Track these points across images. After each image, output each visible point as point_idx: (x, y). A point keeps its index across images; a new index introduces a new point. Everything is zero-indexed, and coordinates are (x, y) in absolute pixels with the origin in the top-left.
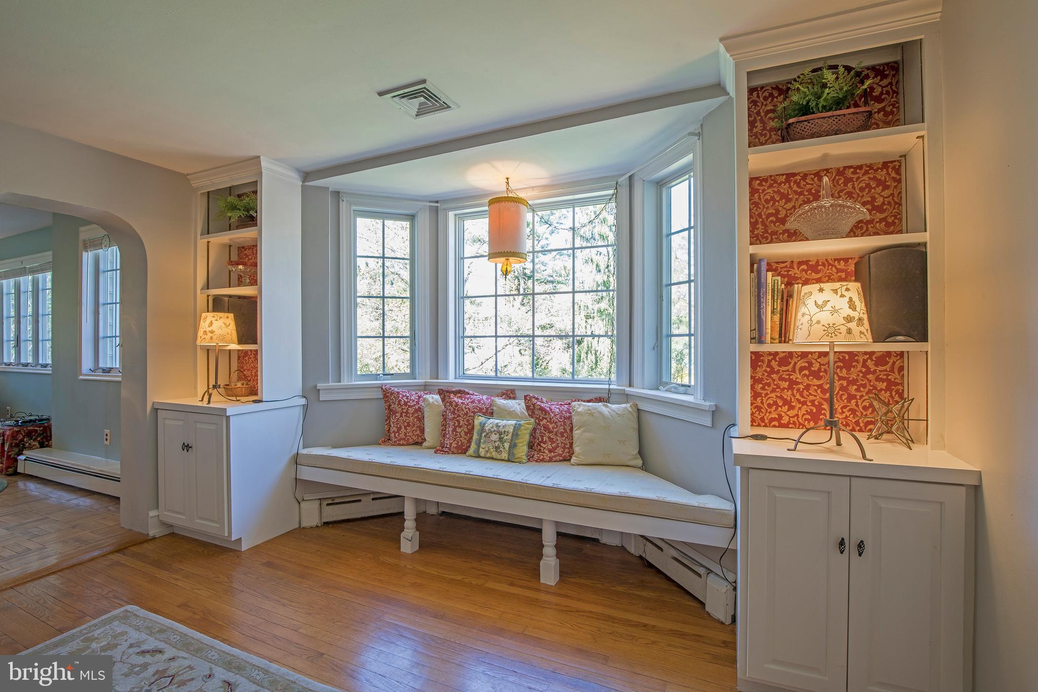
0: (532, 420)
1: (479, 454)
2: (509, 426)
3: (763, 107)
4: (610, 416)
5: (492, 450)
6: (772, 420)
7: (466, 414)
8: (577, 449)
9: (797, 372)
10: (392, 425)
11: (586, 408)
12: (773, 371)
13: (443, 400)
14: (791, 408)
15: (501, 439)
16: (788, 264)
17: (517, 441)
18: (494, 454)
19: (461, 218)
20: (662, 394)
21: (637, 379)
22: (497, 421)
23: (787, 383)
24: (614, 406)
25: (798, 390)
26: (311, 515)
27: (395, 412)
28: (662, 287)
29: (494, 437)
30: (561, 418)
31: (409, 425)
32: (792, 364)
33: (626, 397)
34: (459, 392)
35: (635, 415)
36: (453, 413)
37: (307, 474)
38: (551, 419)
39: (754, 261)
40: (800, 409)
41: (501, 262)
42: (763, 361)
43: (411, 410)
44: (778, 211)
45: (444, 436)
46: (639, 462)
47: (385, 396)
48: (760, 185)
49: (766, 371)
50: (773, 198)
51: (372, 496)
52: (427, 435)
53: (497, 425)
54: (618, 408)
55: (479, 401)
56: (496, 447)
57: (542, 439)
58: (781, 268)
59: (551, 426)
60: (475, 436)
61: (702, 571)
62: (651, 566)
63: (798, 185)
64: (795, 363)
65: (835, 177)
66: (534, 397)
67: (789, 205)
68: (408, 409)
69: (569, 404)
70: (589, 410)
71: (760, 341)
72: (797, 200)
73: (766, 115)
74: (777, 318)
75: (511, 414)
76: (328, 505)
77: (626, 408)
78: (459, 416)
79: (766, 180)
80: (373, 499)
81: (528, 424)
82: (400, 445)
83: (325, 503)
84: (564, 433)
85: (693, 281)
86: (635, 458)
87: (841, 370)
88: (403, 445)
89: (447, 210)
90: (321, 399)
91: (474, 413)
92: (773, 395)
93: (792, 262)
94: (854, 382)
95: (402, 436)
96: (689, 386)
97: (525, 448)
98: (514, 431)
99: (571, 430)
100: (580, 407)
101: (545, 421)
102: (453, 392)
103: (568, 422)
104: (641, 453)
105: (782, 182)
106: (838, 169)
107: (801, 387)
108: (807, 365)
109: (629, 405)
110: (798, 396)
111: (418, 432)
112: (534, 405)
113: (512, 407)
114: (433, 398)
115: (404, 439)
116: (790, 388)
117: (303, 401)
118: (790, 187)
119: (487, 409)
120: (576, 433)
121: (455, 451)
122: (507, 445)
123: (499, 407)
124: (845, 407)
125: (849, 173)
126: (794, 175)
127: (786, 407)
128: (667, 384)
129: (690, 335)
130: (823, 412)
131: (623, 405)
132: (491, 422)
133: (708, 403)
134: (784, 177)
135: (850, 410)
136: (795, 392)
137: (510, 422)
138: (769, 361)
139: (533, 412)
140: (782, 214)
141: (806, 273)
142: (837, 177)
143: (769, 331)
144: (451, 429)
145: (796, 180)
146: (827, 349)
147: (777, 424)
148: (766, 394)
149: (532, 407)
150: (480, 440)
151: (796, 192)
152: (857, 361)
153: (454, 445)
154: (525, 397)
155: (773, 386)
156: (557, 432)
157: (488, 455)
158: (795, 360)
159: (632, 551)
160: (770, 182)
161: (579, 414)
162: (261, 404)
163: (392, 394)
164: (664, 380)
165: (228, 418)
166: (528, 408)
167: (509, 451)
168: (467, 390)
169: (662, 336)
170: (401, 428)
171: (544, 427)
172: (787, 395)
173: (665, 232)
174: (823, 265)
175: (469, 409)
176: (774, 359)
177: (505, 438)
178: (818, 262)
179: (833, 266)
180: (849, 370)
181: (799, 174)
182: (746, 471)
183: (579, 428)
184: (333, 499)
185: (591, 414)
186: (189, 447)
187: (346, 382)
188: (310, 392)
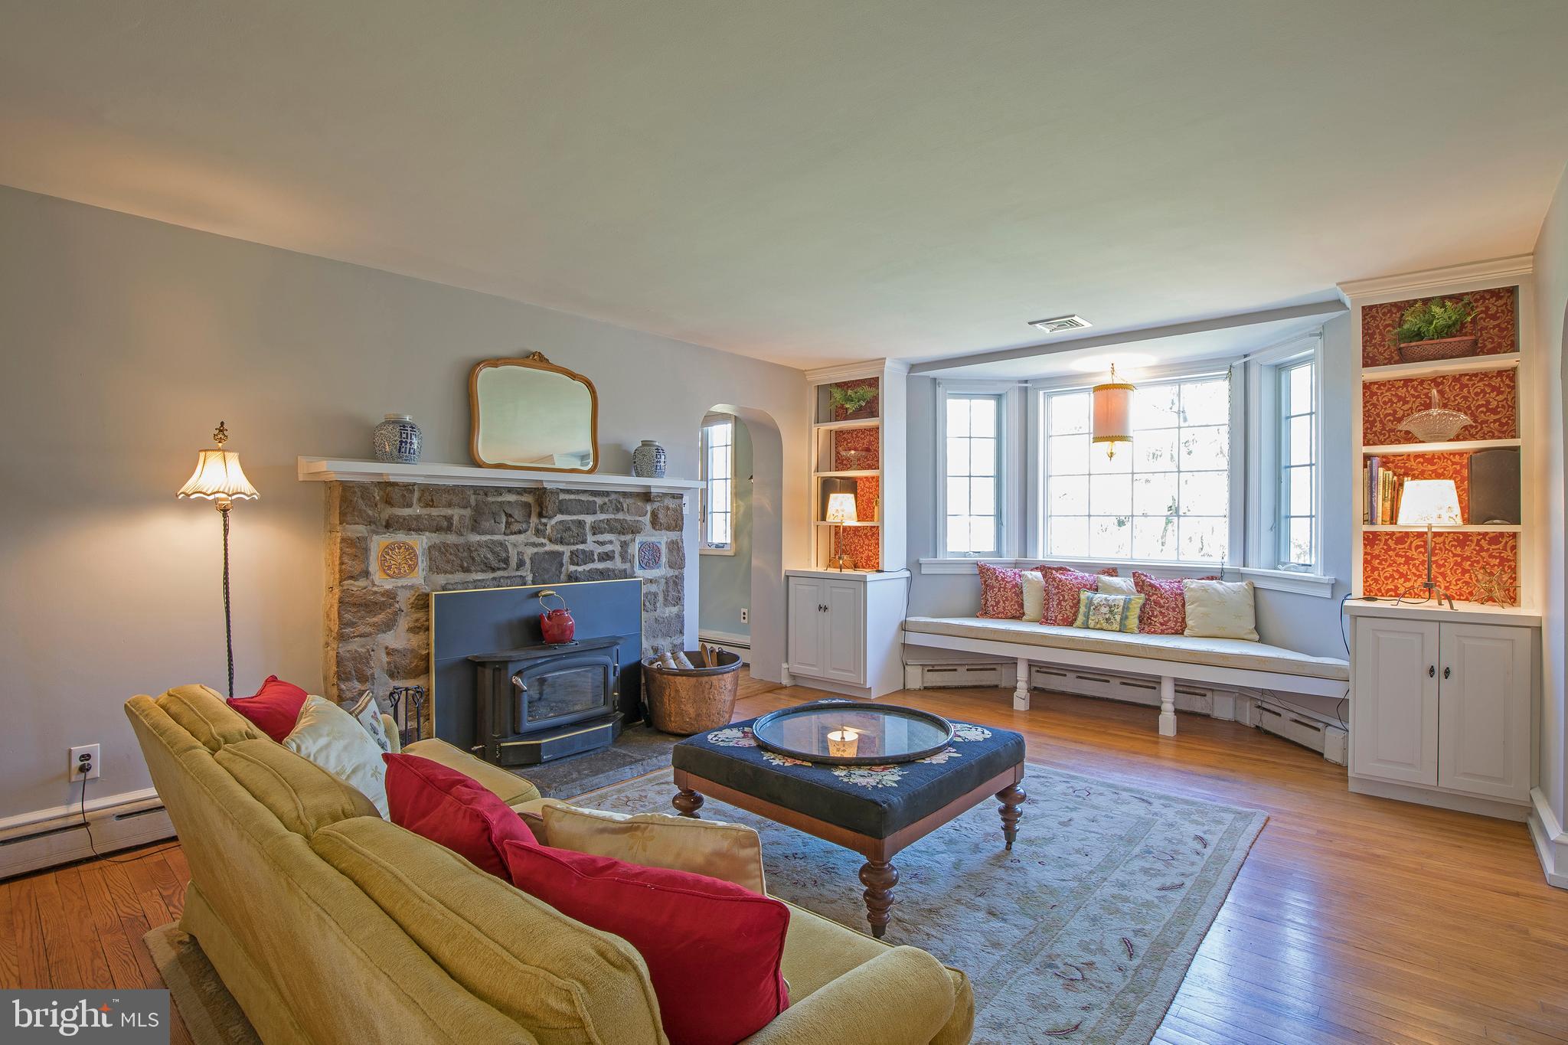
0: (1143, 595)
1: (1087, 625)
2: (1119, 600)
3: (1382, 321)
4: (1225, 593)
5: (1102, 622)
6: (1388, 591)
7: (1071, 589)
8: (1190, 622)
9: (1413, 549)
10: (990, 599)
11: (1199, 585)
12: (1389, 549)
13: (1044, 576)
14: (1407, 580)
15: (1111, 612)
16: (1405, 457)
17: (1128, 614)
18: (1105, 625)
19: (1048, 396)
20: (1281, 572)
21: (1251, 559)
22: (1105, 596)
23: (1404, 559)
24: (1228, 584)
25: (1414, 565)
26: (916, 678)
27: (993, 587)
28: (1280, 470)
29: (1104, 610)
30: (1172, 594)
31: (1007, 599)
32: (1409, 542)
33: (1242, 576)
34: (1061, 569)
35: (1252, 593)
36: (1057, 588)
37: (914, 639)
38: (1161, 595)
39: (1367, 457)
40: (1415, 581)
41: (1105, 446)
42: (1380, 540)
43: (1009, 586)
44: (1395, 412)
45: (1047, 609)
46: (1257, 637)
47: (981, 572)
48: (1378, 388)
49: (1383, 548)
50: (1390, 400)
51: (967, 667)
52: (1027, 609)
53: (1106, 599)
54: (1233, 586)
55: (1082, 578)
56: (1106, 619)
57: (1153, 614)
58: (1398, 460)
59: (1162, 601)
60: (1082, 609)
61: (1320, 726)
62: (1268, 733)
63: (1416, 390)
64: (1411, 542)
65: (1451, 383)
66: (1143, 574)
67: (1406, 407)
68: (1005, 585)
69: (1179, 582)
70: (1203, 586)
71: (1372, 522)
72: (1414, 402)
73: (1385, 329)
74: (1388, 504)
75: (1118, 590)
76: (928, 671)
77: (1241, 585)
78: (1064, 591)
79: (1384, 385)
80: (968, 670)
81: (1139, 599)
82: (998, 618)
83: (926, 669)
84: (1176, 608)
85: (1314, 465)
86: (1252, 633)
87: (1456, 548)
88: (1001, 618)
89: (1037, 389)
90: (923, 572)
91: (1079, 589)
92: (1390, 569)
93: (1409, 455)
94: (1468, 558)
95: (1001, 609)
96: (1310, 566)
97: (1136, 621)
98: (1124, 604)
99: (1184, 605)
100: (1192, 584)
101: (1155, 597)
102: (1054, 569)
103: (1179, 598)
104: (1257, 628)
105: (1399, 387)
106: (1454, 377)
107: (1417, 562)
108: (1422, 544)
109: (1244, 584)
110: (1414, 570)
111: (1016, 607)
112: (1143, 581)
113: (1118, 584)
114: (1031, 574)
115: (1003, 613)
116: (1407, 563)
117: (907, 574)
118: (1407, 391)
119: (1091, 585)
120: (1189, 608)
121: (1061, 623)
122: (1118, 617)
123: (1104, 583)
124: (1459, 580)
125: (1465, 380)
126: (1412, 380)
127: (1403, 579)
128: (1285, 563)
129: (1311, 516)
130: (1438, 584)
131: (1239, 583)
132: (1099, 597)
133: (1327, 578)
134: (1402, 382)
135: (1465, 582)
136: (1411, 567)
137: (1119, 597)
138: (1386, 540)
139: (1143, 589)
140: (1400, 414)
141: (1422, 465)
142: (1453, 384)
143: (1380, 514)
144: (1055, 603)
145: (1414, 385)
146: (1426, 530)
147: (1393, 594)
148: (1383, 569)
149: (1141, 584)
150: (1089, 612)
151: (1413, 396)
152: (1471, 541)
153: (1060, 617)
154: (1134, 574)
155: (1389, 561)
156: (1168, 607)
157: (1098, 626)
158: (1411, 539)
159: (1247, 722)
160: (1388, 386)
161: (1192, 590)
162: (882, 573)
163: (988, 570)
164: (1282, 560)
165: (865, 582)
166: (1136, 584)
167: (1121, 622)
168: (1068, 568)
169: (1280, 518)
170: (999, 602)
171: (1155, 603)
172: (1403, 569)
173: (1284, 414)
174: (1439, 458)
175: (1073, 585)
176: (1391, 538)
177: (1116, 610)
178: (1434, 455)
179: (1448, 459)
180: (1463, 548)
181: (1416, 380)
182: (1355, 617)
183: (1192, 604)
184: (933, 666)
185: (1206, 591)
186: (826, 608)
187: (941, 557)
188: (913, 565)
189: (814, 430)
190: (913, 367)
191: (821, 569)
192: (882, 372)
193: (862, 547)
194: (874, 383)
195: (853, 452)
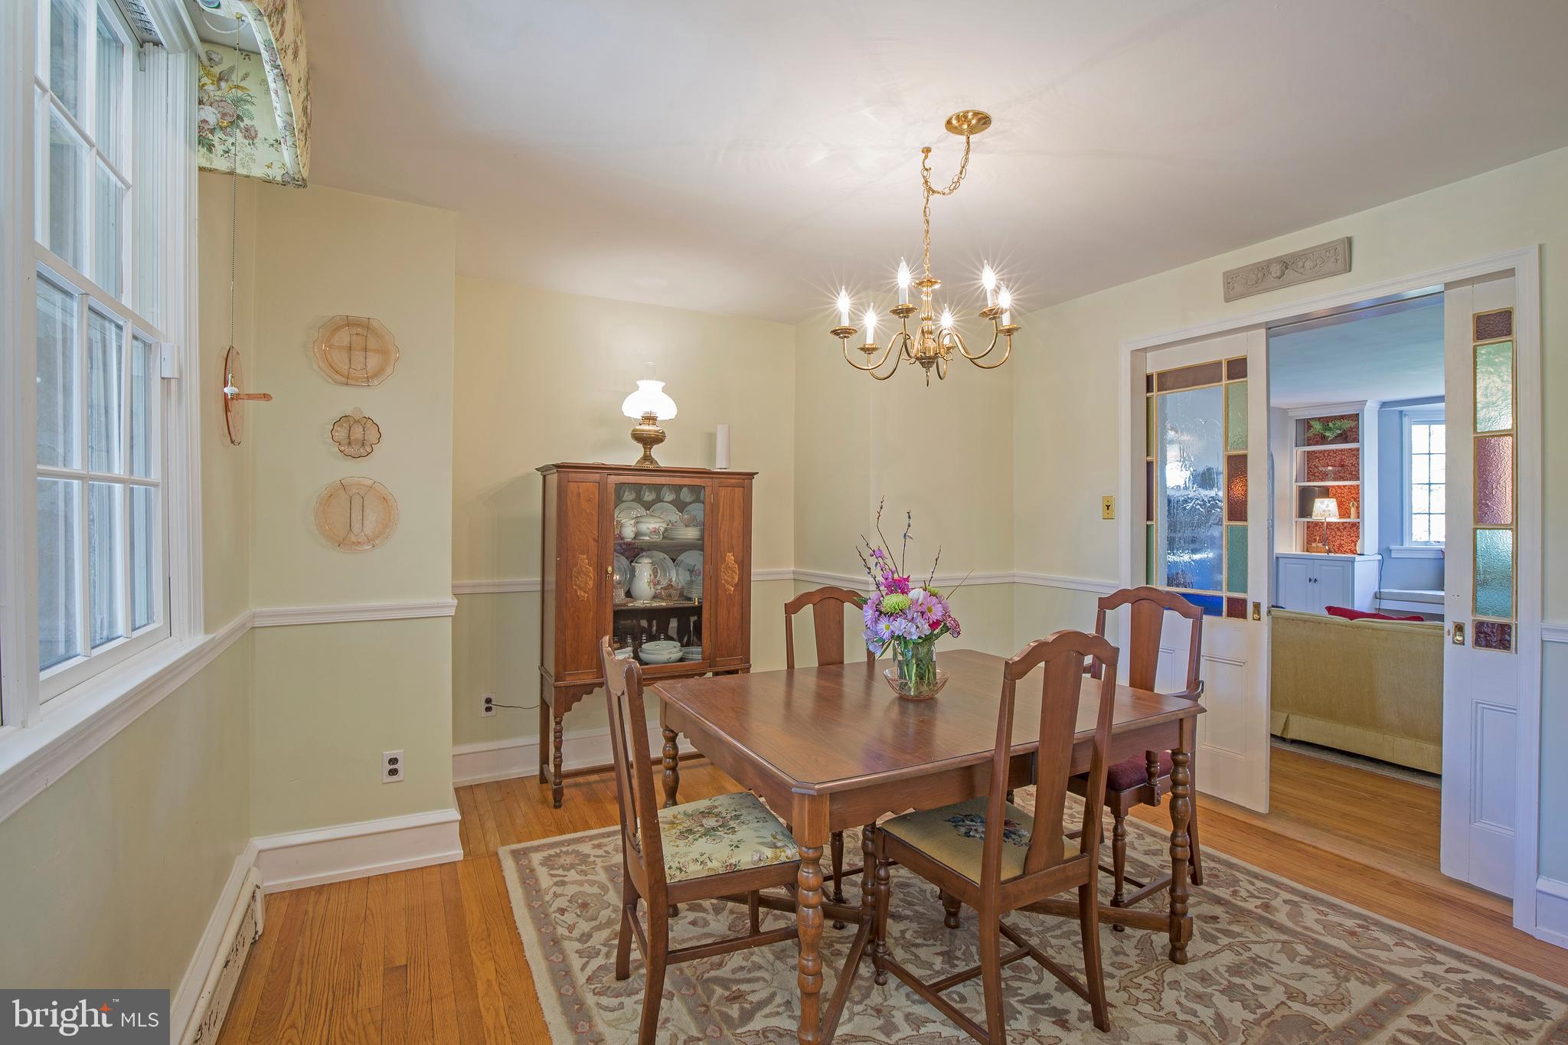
37: (1384, 604)
90: (1391, 556)
165: (1353, 563)
186: (1316, 580)
187: (1407, 545)
188: (1385, 552)
189: (1295, 451)
190: (1384, 404)
191: (1299, 552)
192: (1363, 410)
193: (1334, 537)
194: (1355, 417)
195: (1330, 468)
